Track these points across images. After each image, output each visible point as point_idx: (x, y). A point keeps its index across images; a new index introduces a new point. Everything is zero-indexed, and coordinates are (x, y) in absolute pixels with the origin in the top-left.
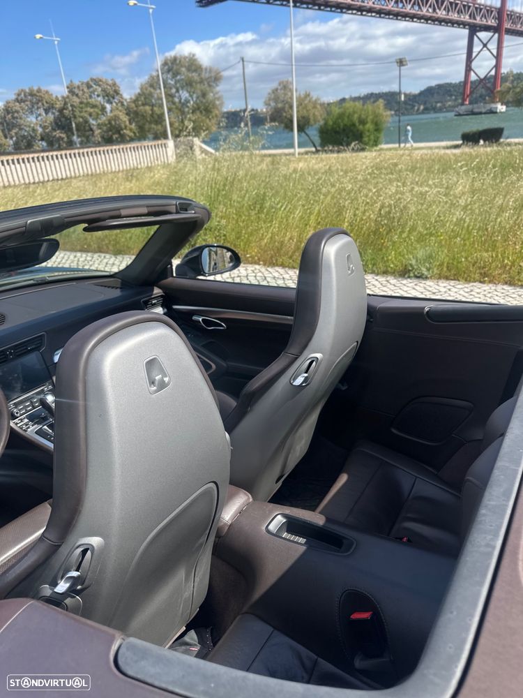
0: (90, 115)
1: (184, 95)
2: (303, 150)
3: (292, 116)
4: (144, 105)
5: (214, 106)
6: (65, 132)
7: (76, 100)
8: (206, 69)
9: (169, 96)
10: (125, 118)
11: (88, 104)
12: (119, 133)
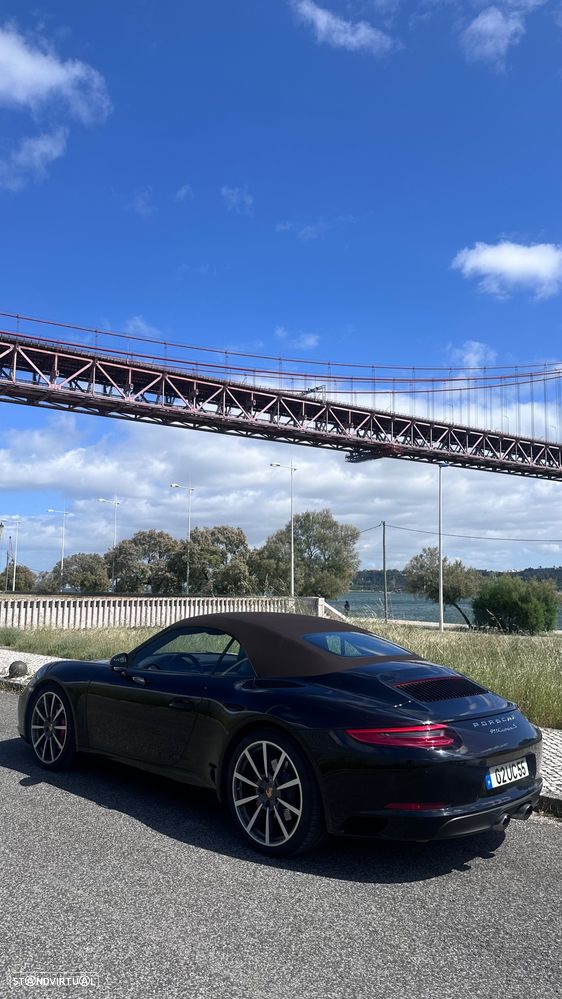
0: (210, 561)
1: (316, 552)
2: (448, 625)
3: (438, 584)
4: (269, 558)
5: (349, 566)
6: (178, 577)
7: (197, 548)
8: (342, 527)
9: (299, 551)
10: (244, 568)
11: (208, 551)
12: (236, 584)
